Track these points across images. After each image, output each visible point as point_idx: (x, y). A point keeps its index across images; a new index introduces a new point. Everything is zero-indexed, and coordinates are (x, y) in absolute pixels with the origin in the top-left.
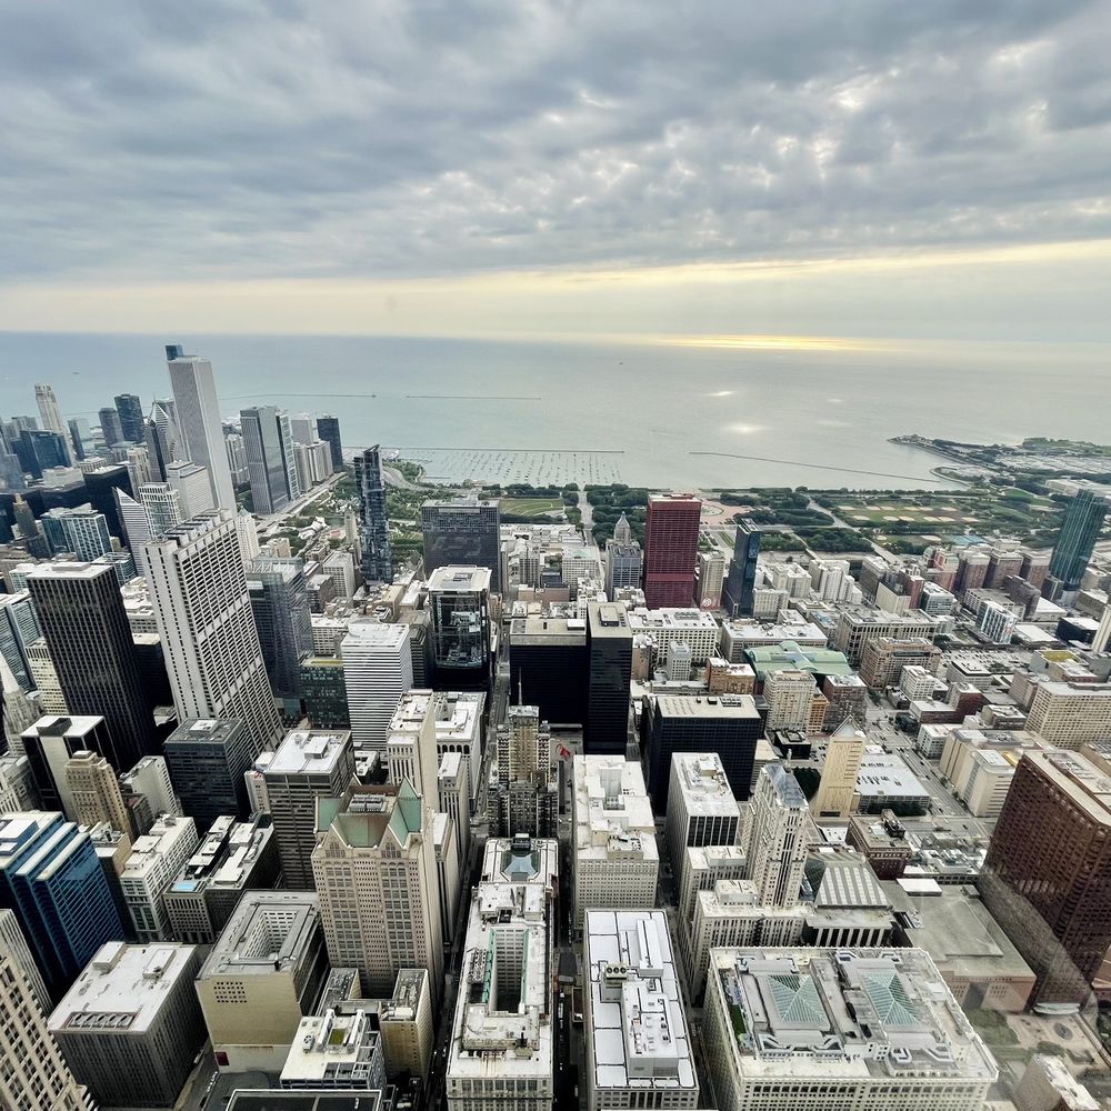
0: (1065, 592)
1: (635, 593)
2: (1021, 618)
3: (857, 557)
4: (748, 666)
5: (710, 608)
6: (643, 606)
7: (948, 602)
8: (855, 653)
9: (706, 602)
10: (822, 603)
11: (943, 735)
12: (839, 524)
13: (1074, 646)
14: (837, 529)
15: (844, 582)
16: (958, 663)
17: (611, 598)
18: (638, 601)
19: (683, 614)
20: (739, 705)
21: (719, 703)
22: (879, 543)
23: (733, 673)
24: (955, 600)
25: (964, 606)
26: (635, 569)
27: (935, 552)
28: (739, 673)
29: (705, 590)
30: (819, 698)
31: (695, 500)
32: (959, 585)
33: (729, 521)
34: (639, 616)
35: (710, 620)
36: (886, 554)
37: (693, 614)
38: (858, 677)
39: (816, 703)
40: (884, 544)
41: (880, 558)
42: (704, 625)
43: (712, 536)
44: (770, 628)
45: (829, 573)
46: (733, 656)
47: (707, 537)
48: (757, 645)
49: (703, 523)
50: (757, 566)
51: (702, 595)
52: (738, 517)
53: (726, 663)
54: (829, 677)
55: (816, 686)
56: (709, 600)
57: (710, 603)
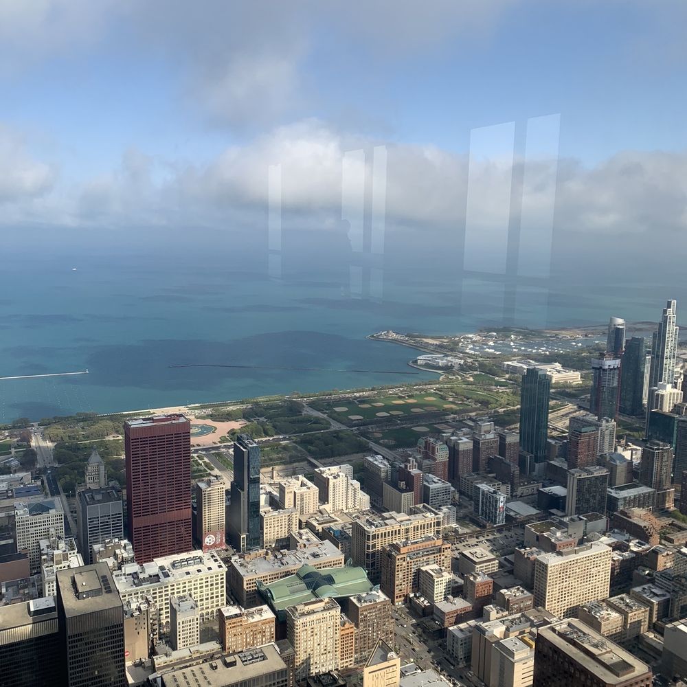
0: (537, 465)
1: (119, 547)
2: (509, 496)
3: (357, 457)
4: (265, 607)
5: (214, 546)
6: (132, 560)
7: (446, 492)
8: (373, 564)
9: (208, 540)
10: (332, 515)
11: (469, 634)
12: (335, 426)
13: (554, 514)
14: (335, 432)
15: (350, 487)
16: (466, 553)
17: (89, 559)
18: (125, 555)
19: (182, 561)
20: (264, 658)
21: (239, 661)
22: (377, 441)
23: (251, 620)
24: (452, 489)
25: (461, 493)
26: (116, 516)
27: (426, 442)
28: (257, 618)
29: (206, 525)
30: (347, 625)
31: (182, 420)
32: (452, 473)
33: (223, 440)
34: (128, 575)
35: (216, 561)
36: (385, 451)
37: (195, 558)
38: (379, 591)
39: (343, 633)
40: (381, 441)
41: (379, 456)
42: (210, 569)
43: (206, 460)
44: (284, 555)
45: (335, 480)
46: (247, 599)
47: (200, 462)
48: (272, 578)
49: (194, 446)
50: (261, 486)
51: (204, 532)
52: (232, 433)
53: (241, 610)
54: (352, 598)
55: (341, 613)
56: (213, 536)
57: (214, 539)
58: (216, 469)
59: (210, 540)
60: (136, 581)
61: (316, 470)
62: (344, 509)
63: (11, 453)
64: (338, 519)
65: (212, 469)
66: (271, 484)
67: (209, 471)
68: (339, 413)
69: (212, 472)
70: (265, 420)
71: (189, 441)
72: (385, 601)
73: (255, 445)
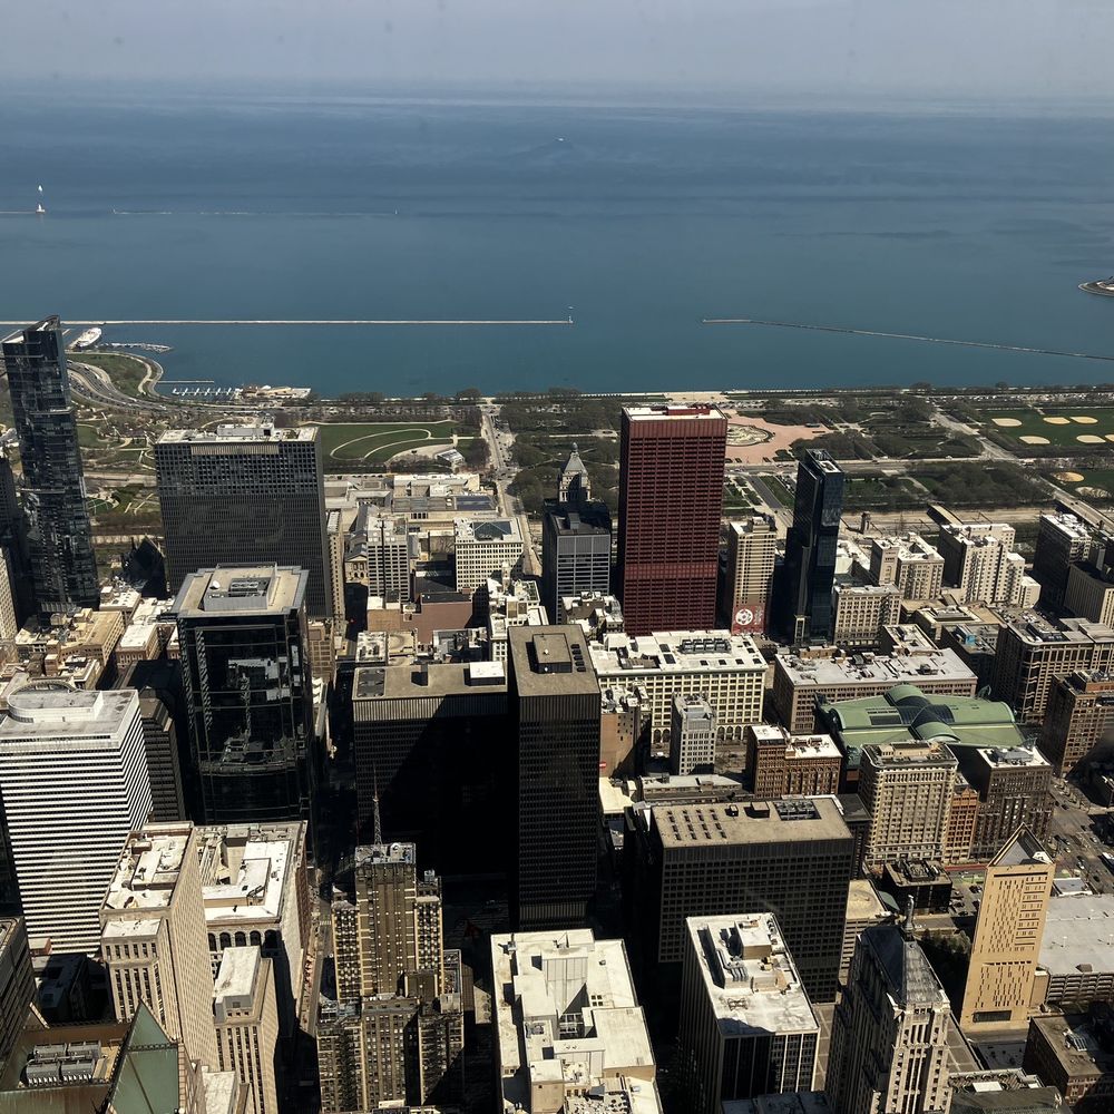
1: (601, 604)
3: (1028, 515)
4: (826, 738)
5: (750, 628)
6: (618, 629)
8: (1029, 702)
9: (742, 616)
10: (964, 609)
12: (991, 453)
14: (990, 462)
15: (1005, 566)
17: (556, 615)
18: (609, 619)
19: (697, 642)
20: (815, 815)
21: (773, 813)
22: (1070, 488)
23: (799, 754)
26: (600, 557)
28: (810, 752)
29: (740, 591)
30: (966, 794)
31: (714, 414)
33: (782, 456)
34: (612, 649)
35: (751, 651)
36: (1082, 509)
37: (718, 641)
38: (1034, 749)
39: (956, 804)
40: (1080, 490)
41: (1071, 516)
42: (739, 662)
43: (749, 486)
44: (867, 661)
45: (977, 549)
46: (797, 719)
47: (740, 489)
48: (844, 695)
49: (731, 461)
50: (839, 542)
51: (735, 604)
52: (799, 446)
53: (784, 733)
54: (981, 751)
55: (958, 771)
56: (749, 612)
57: (751, 617)
58: (764, 504)
59: (744, 617)
60: (623, 661)
61: (945, 527)
62: (989, 600)
63: (452, 441)
64: (974, 616)
65: (757, 503)
66: (857, 541)
67: (752, 506)
68: (1003, 430)
69: (758, 509)
70: (860, 429)
71: (724, 452)
72: (1043, 767)
73: (836, 470)
